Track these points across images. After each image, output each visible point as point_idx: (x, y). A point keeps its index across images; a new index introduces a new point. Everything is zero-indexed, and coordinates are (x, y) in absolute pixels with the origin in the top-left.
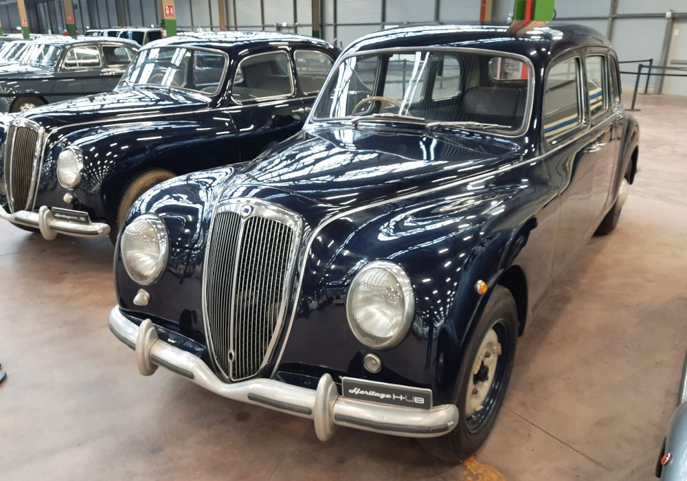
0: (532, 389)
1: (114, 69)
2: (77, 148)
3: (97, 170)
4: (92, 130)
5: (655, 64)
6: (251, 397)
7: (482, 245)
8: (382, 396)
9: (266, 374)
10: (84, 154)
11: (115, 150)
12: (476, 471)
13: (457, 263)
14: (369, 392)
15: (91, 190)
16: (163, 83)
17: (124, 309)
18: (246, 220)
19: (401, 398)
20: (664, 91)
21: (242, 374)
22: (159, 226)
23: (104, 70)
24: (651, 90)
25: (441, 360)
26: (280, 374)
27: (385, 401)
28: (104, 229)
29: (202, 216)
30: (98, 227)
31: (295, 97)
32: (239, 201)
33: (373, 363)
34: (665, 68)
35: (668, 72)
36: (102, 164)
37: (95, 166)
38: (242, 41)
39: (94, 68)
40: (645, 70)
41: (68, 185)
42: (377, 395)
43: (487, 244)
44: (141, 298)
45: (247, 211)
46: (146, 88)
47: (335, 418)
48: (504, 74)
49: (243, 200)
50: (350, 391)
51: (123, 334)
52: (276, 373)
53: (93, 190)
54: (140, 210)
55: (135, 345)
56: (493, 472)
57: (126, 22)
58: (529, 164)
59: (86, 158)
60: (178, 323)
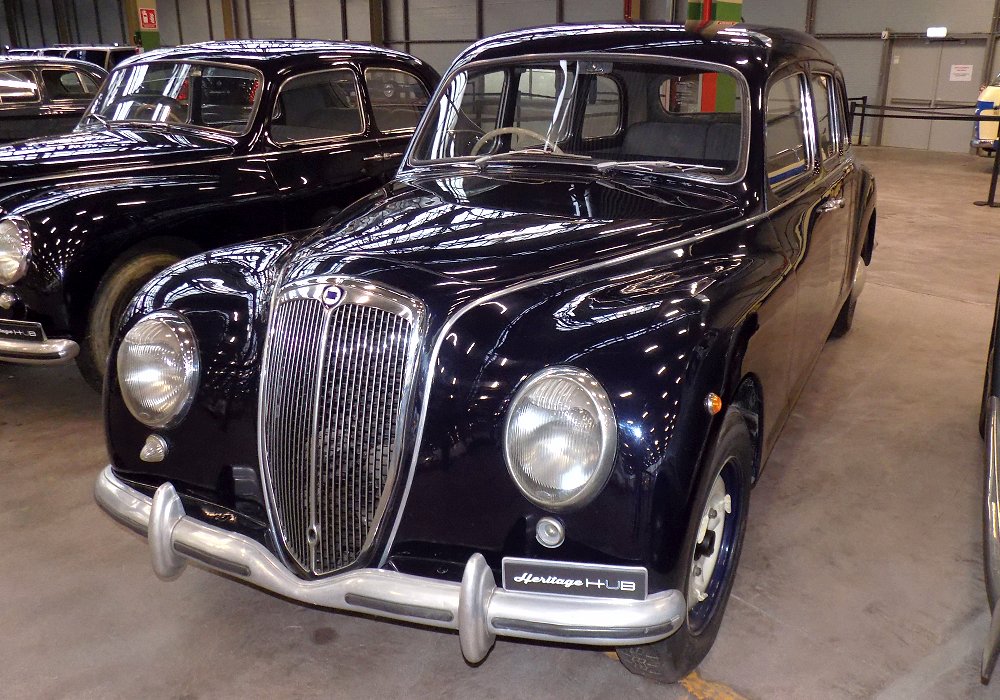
0: (768, 566)
1: (63, 106)
2: (19, 218)
3: (56, 255)
4: (38, 192)
5: (868, 102)
6: (350, 598)
7: (704, 344)
8: (568, 583)
9: (371, 561)
10: (32, 229)
11: (84, 221)
12: (702, 693)
13: (675, 369)
14: (546, 579)
15: (45, 288)
16: (154, 118)
17: (121, 471)
18: (332, 309)
19: (599, 584)
20: (884, 142)
21: (333, 563)
22: (182, 330)
23: (44, 107)
24: (866, 139)
25: (658, 524)
26: (395, 561)
27: (574, 590)
28: (68, 349)
29: (254, 312)
30: (60, 346)
31: (369, 138)
32: (315, 281)
33: (550, 533)
34: (883, 107)
35: (887, 112)
36: (63, 245)
37: (52, 247)
38: (278, 54)
39: (27, 105)
40: (858, 110)
41: (5, 279)
42: (560, 581)
43: (710, 344)
44: (154, 449)
45: (332, 295)
46: (127, 126)
47: (493, 623)
48: (675, 106)
49: (322, 279)
50: (516, 579)
51: (122, 511)
52: (388, 559)
53: (49, 287)
54: (143, 308)
55: (147, 527)
56: (728, 693)
57: (71, 37)
58: (745, 225)
59: (35, 234)
60: (213, 488)
